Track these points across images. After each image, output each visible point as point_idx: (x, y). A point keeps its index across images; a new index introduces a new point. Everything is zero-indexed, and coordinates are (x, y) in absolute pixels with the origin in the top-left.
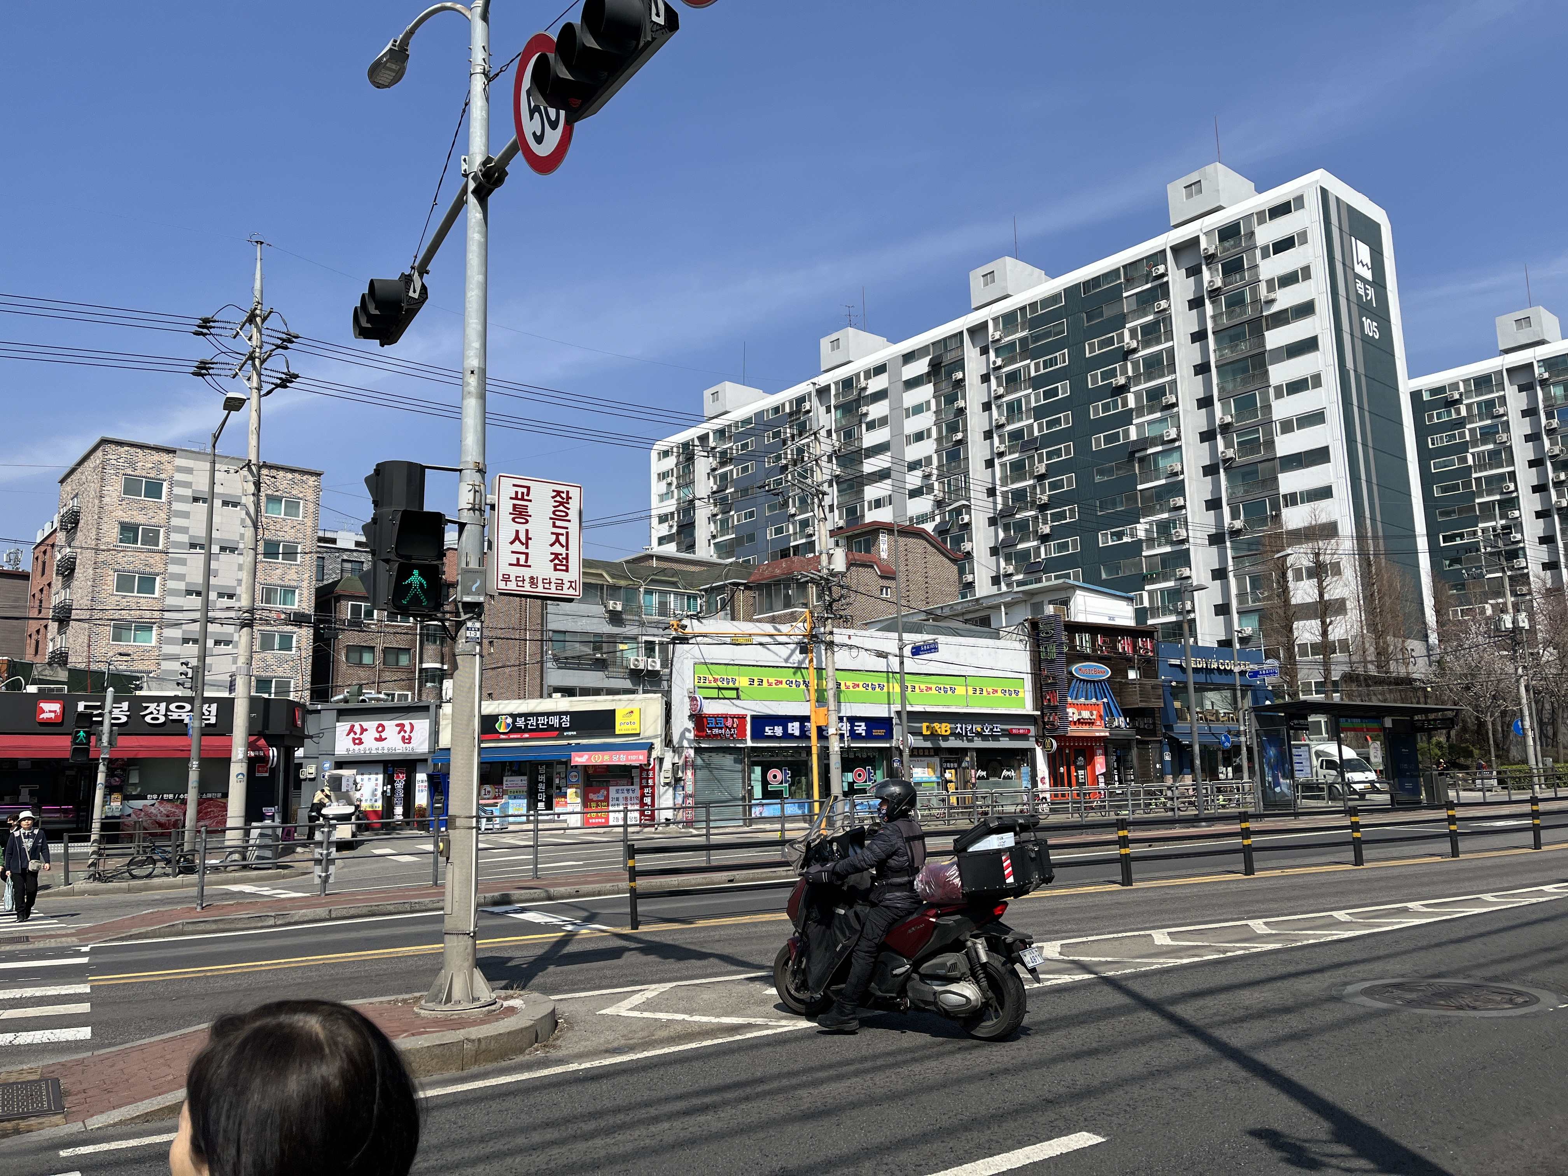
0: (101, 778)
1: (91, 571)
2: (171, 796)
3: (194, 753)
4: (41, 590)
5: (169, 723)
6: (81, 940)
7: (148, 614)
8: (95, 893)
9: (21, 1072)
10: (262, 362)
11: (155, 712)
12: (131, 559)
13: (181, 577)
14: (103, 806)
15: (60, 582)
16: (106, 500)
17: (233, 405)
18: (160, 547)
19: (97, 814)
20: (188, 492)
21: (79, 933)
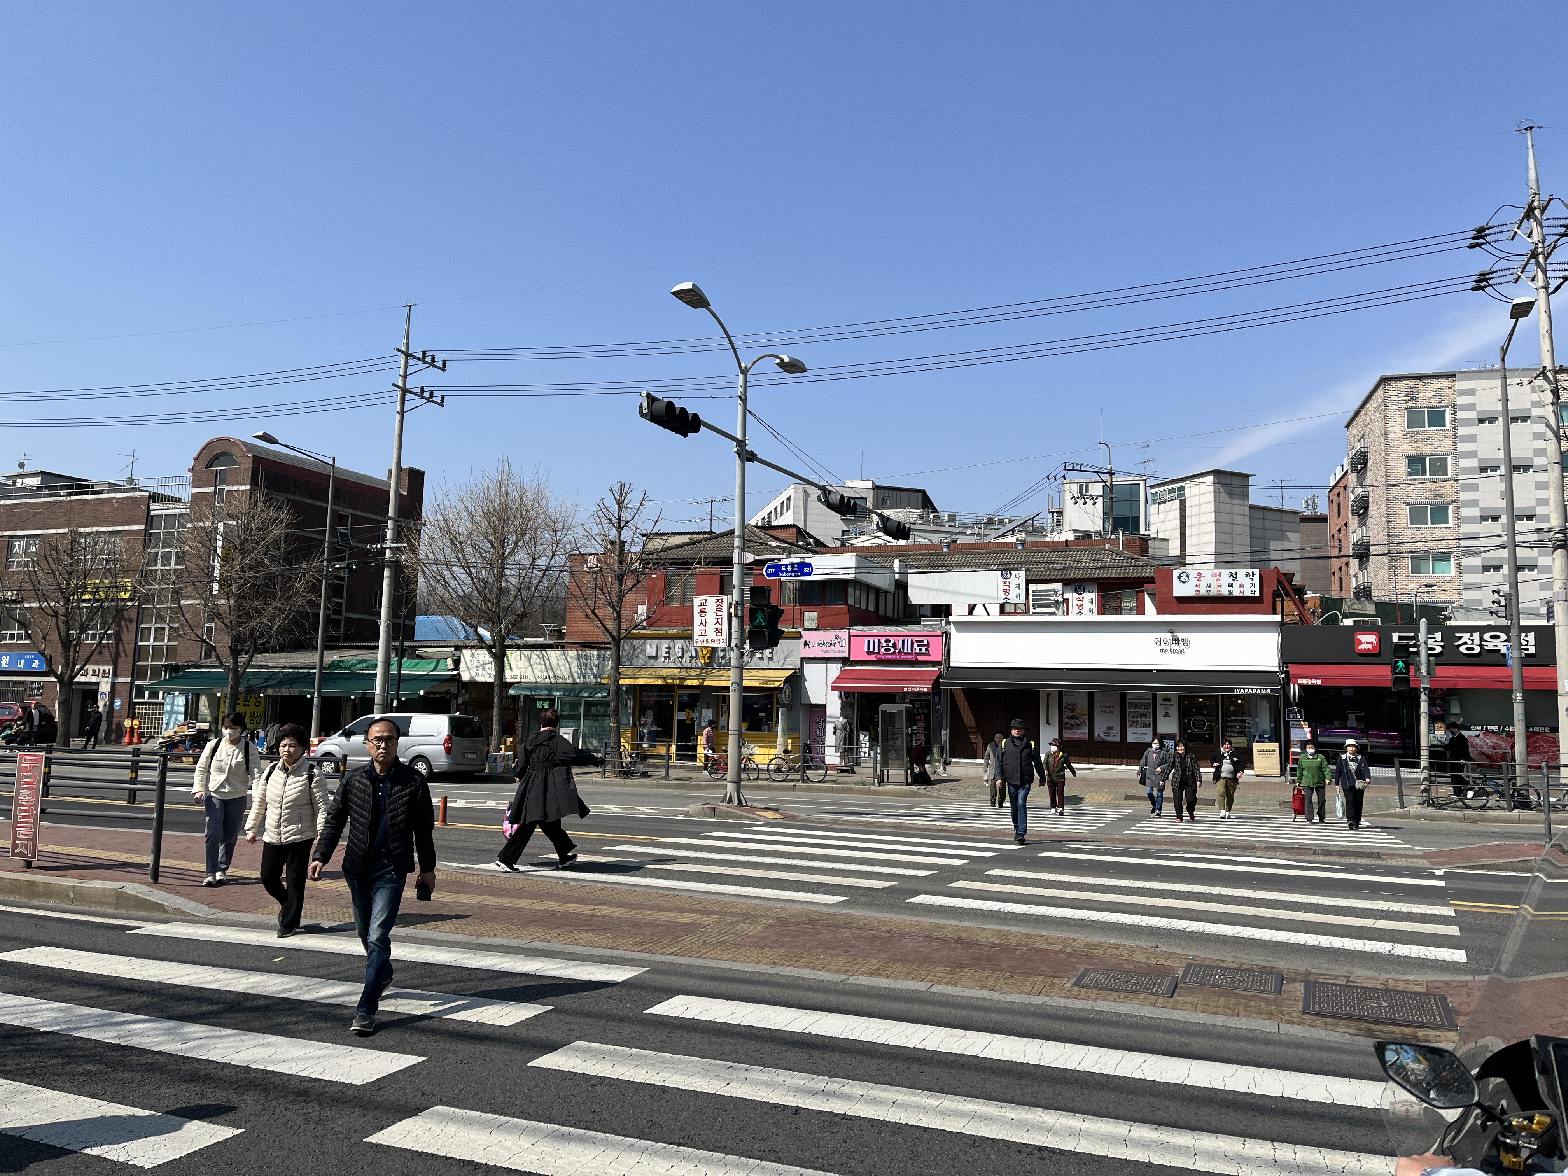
0: (1424, 707)
1: (1384, 508)
2: (1495, 728)
3: (1516, 684)
4: (1339, 531)
5: (1484, 653)
6: (1432, 863)
7: (1444, 544)
8: (1432, 818)
9: (1407, 982)
10: (1546, 258)
11: (1469, 642)
12: (1422, 491)
13: (1474, 503)
14: (1429, 734)
15: (1356, 522)
16: (1391, 436)
17: (1521, 311)
18: (1450, 475)
19: (1424, 742)
20: (1473, 415)
21: (1427, 856)
